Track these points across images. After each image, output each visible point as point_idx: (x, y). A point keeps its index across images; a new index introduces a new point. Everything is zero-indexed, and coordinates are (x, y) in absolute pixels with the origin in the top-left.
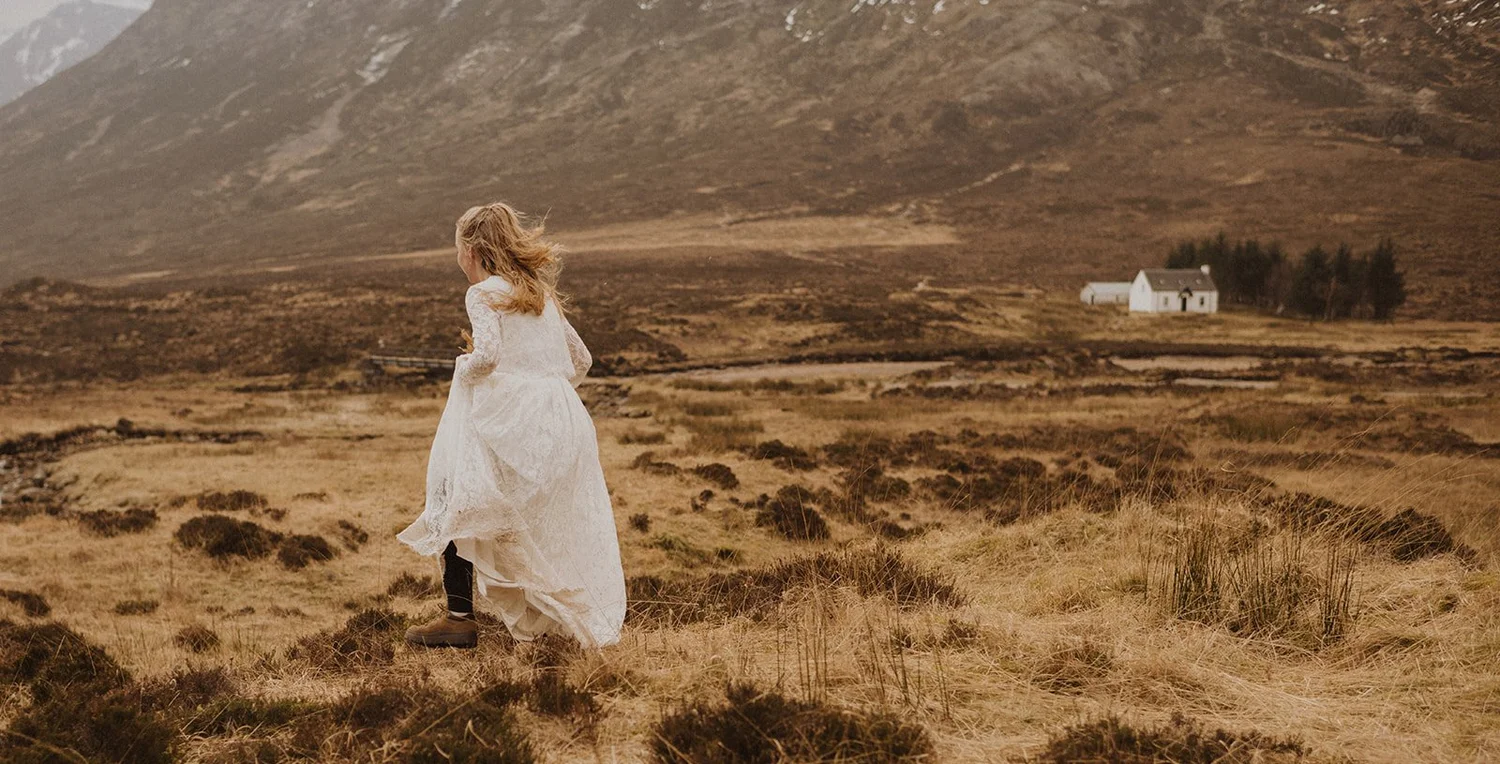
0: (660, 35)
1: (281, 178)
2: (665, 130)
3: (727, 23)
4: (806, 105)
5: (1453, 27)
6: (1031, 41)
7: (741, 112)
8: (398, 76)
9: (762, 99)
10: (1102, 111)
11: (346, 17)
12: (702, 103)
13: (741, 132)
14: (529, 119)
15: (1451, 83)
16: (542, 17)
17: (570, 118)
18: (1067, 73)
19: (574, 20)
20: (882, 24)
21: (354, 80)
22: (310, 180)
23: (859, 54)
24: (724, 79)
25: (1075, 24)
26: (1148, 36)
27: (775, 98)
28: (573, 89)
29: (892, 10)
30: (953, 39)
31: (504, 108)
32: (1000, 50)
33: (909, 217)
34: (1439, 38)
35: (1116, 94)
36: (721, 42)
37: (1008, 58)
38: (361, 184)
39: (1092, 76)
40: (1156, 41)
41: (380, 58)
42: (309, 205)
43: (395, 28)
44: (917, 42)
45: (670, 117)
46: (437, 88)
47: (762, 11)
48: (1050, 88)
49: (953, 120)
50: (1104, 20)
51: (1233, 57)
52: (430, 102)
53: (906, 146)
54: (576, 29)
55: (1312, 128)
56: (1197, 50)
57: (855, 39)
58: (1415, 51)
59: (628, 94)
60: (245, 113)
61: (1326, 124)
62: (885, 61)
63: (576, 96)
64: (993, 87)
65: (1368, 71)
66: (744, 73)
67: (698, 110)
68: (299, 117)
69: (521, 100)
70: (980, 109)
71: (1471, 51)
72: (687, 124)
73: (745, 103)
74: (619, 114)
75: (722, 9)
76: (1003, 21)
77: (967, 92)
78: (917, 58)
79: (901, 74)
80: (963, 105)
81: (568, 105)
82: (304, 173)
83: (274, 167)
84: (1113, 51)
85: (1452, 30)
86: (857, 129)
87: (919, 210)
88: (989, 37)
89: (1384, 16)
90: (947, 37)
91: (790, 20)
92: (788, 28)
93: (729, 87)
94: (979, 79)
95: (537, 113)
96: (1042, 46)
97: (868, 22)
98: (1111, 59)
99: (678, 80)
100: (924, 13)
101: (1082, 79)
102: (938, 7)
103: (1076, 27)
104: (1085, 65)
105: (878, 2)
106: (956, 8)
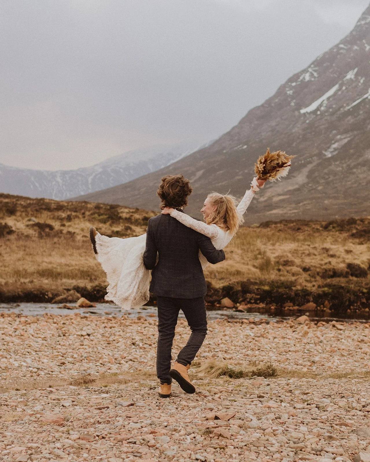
1: (270, 198)
8: (342, 154)
11: (323, 127)
21: (320, 155)
22: (283, 201)
38: (305, 203)
41: (335, 146)
42: (274, 211)
43: (346, 132)
46: (361, 160)
52: (355, 167)
82: (281, 197)
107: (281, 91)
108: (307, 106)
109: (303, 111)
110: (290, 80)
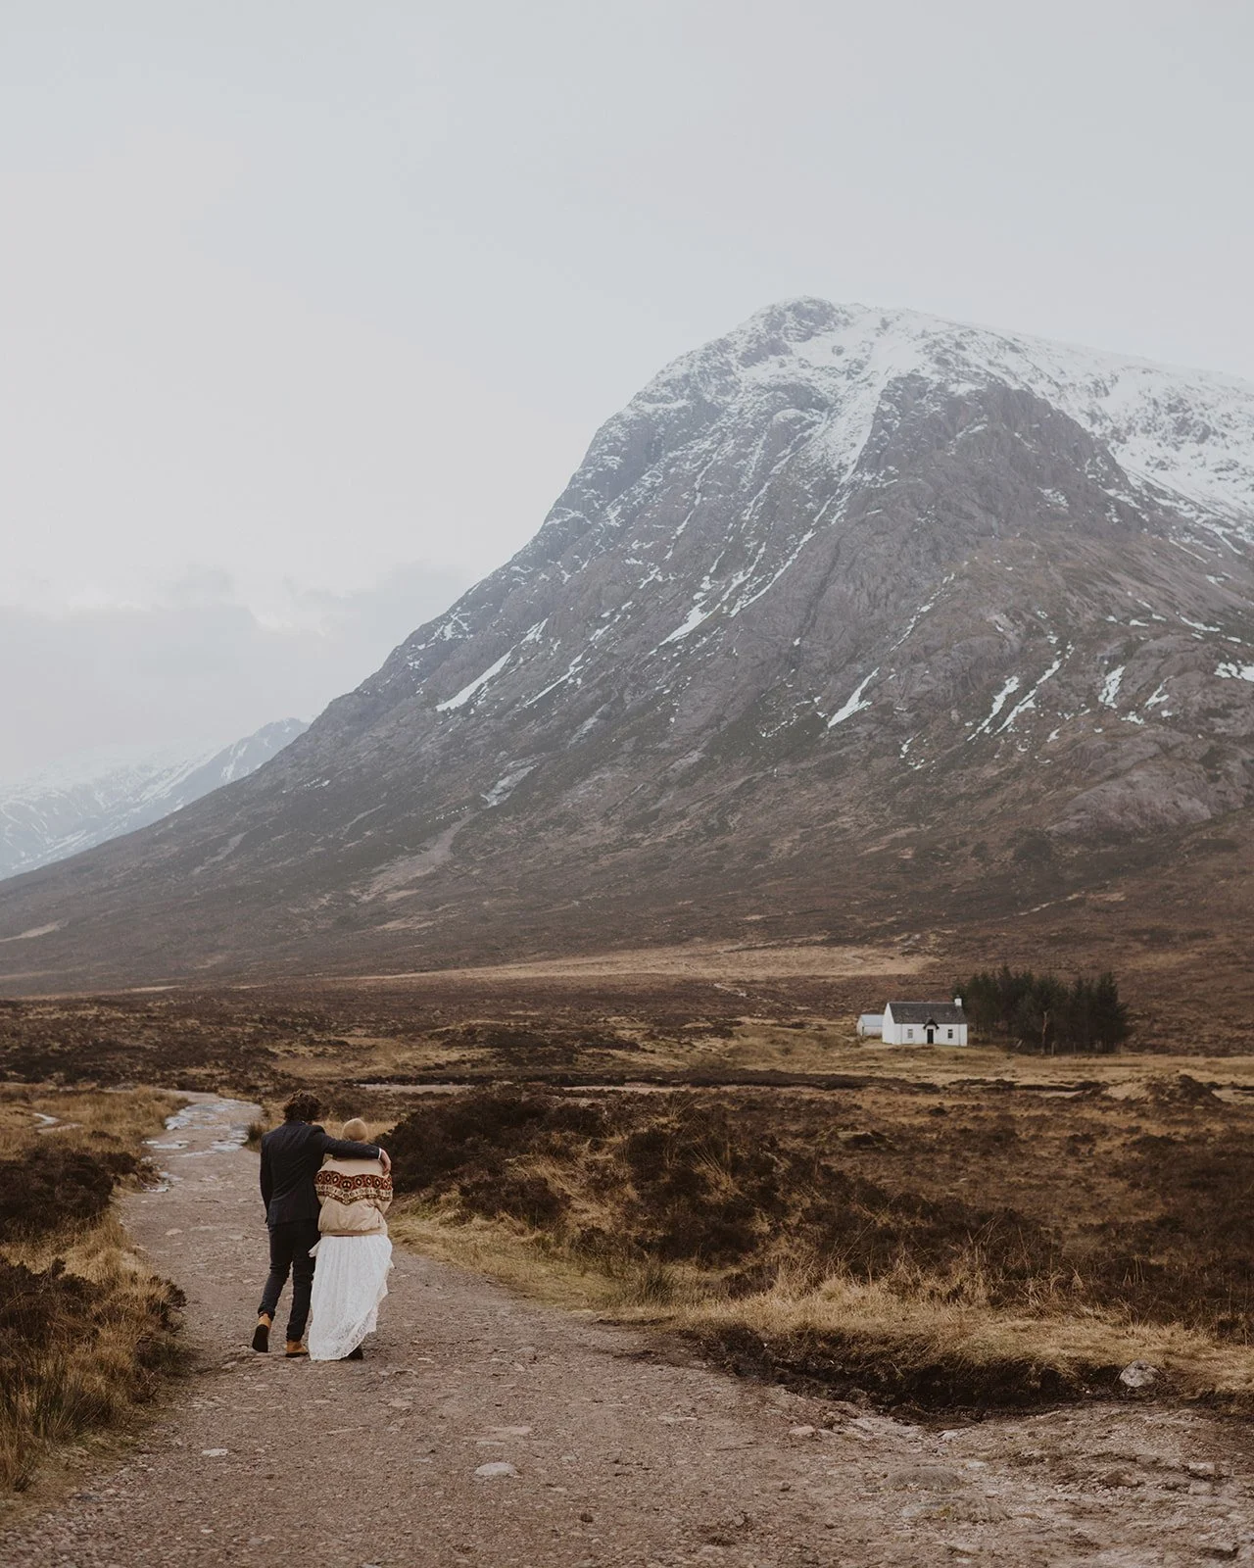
0: (776, 764)
1: (381, 895)
2: (757, 857)
3: (842, 752)
4: (902, 832)
6: (1128, 770)
7: (838, 840)
8: (520, 799)
9: (862, 826)
10: (1188, 840)
11: (480, 742)
12: (802, 830)
13: (827, 860)
14: (633, 844)
16: (664, 745)
17: (672, 843)
18: (1161, 801)
19: (695, 748)
20: (995, 751)
21: (477, 802)
22: (404, 901)
23: (967, 782)
24: (831, 806)
25: (1178, 753)
27: (875, 826)
28: (682, 815)
29: (1006, 739)
30: (1060, 767)
31: (612, 833)
32: (1096, 778)
36: (832, 770)
37: (1102, 786)
38: (447, 905)
39: (1186, 804)
41: (502, 783)
42: (390, 925)
43: (524, 754)
44: (1026, 770)
45: (766, 845)
46: (553, 812)
47: (877, 740)
48: (1142, 816)
49: (1036, 848)
50: (1212, 748)
52: (543, 827)
53: (982, 875)
54: (695, 756)
57: (966, 767)
59: (733, 821)
60: (368, 833)
62: (991, 788)
63: (684, 822)
64: (1082, 816)
66: (851, 801)
67: (797, 837)
68: (414, 839)
69: (631, 826)
70: (1066, 838)
72: (781, 851)
73: (845, 830)
74: (718, 841)
75: (838, 738)
76: (1107, 750)
77: (1055, 821)
78: (1022, 786)
79: (1003, 802)
80: (1049, 833)
81: (674, 831)
82: (403, 893)
83: (376, 888)
84: (1214, 779)
86: (936, 858)
88: (1091, 766)
90: (1055, 766)
91: (905, 748)
92: (902, 757)
93: (835, 814)
94: (1070, 807)
95: (643, 839)
96: (1137, 776)
97: (981, 751)
98: (1211, 786)
99: (785, 807)
100: (1039, 740)
101: (1178, 807)
102: (1053, 736)
103: (1178, 756)
104: (1182, 792)
105: (994, 731)
106: (1070, 736)
107: (395, 661)
108: (450, 696)
109: (440, 708)
110: (415, 638)
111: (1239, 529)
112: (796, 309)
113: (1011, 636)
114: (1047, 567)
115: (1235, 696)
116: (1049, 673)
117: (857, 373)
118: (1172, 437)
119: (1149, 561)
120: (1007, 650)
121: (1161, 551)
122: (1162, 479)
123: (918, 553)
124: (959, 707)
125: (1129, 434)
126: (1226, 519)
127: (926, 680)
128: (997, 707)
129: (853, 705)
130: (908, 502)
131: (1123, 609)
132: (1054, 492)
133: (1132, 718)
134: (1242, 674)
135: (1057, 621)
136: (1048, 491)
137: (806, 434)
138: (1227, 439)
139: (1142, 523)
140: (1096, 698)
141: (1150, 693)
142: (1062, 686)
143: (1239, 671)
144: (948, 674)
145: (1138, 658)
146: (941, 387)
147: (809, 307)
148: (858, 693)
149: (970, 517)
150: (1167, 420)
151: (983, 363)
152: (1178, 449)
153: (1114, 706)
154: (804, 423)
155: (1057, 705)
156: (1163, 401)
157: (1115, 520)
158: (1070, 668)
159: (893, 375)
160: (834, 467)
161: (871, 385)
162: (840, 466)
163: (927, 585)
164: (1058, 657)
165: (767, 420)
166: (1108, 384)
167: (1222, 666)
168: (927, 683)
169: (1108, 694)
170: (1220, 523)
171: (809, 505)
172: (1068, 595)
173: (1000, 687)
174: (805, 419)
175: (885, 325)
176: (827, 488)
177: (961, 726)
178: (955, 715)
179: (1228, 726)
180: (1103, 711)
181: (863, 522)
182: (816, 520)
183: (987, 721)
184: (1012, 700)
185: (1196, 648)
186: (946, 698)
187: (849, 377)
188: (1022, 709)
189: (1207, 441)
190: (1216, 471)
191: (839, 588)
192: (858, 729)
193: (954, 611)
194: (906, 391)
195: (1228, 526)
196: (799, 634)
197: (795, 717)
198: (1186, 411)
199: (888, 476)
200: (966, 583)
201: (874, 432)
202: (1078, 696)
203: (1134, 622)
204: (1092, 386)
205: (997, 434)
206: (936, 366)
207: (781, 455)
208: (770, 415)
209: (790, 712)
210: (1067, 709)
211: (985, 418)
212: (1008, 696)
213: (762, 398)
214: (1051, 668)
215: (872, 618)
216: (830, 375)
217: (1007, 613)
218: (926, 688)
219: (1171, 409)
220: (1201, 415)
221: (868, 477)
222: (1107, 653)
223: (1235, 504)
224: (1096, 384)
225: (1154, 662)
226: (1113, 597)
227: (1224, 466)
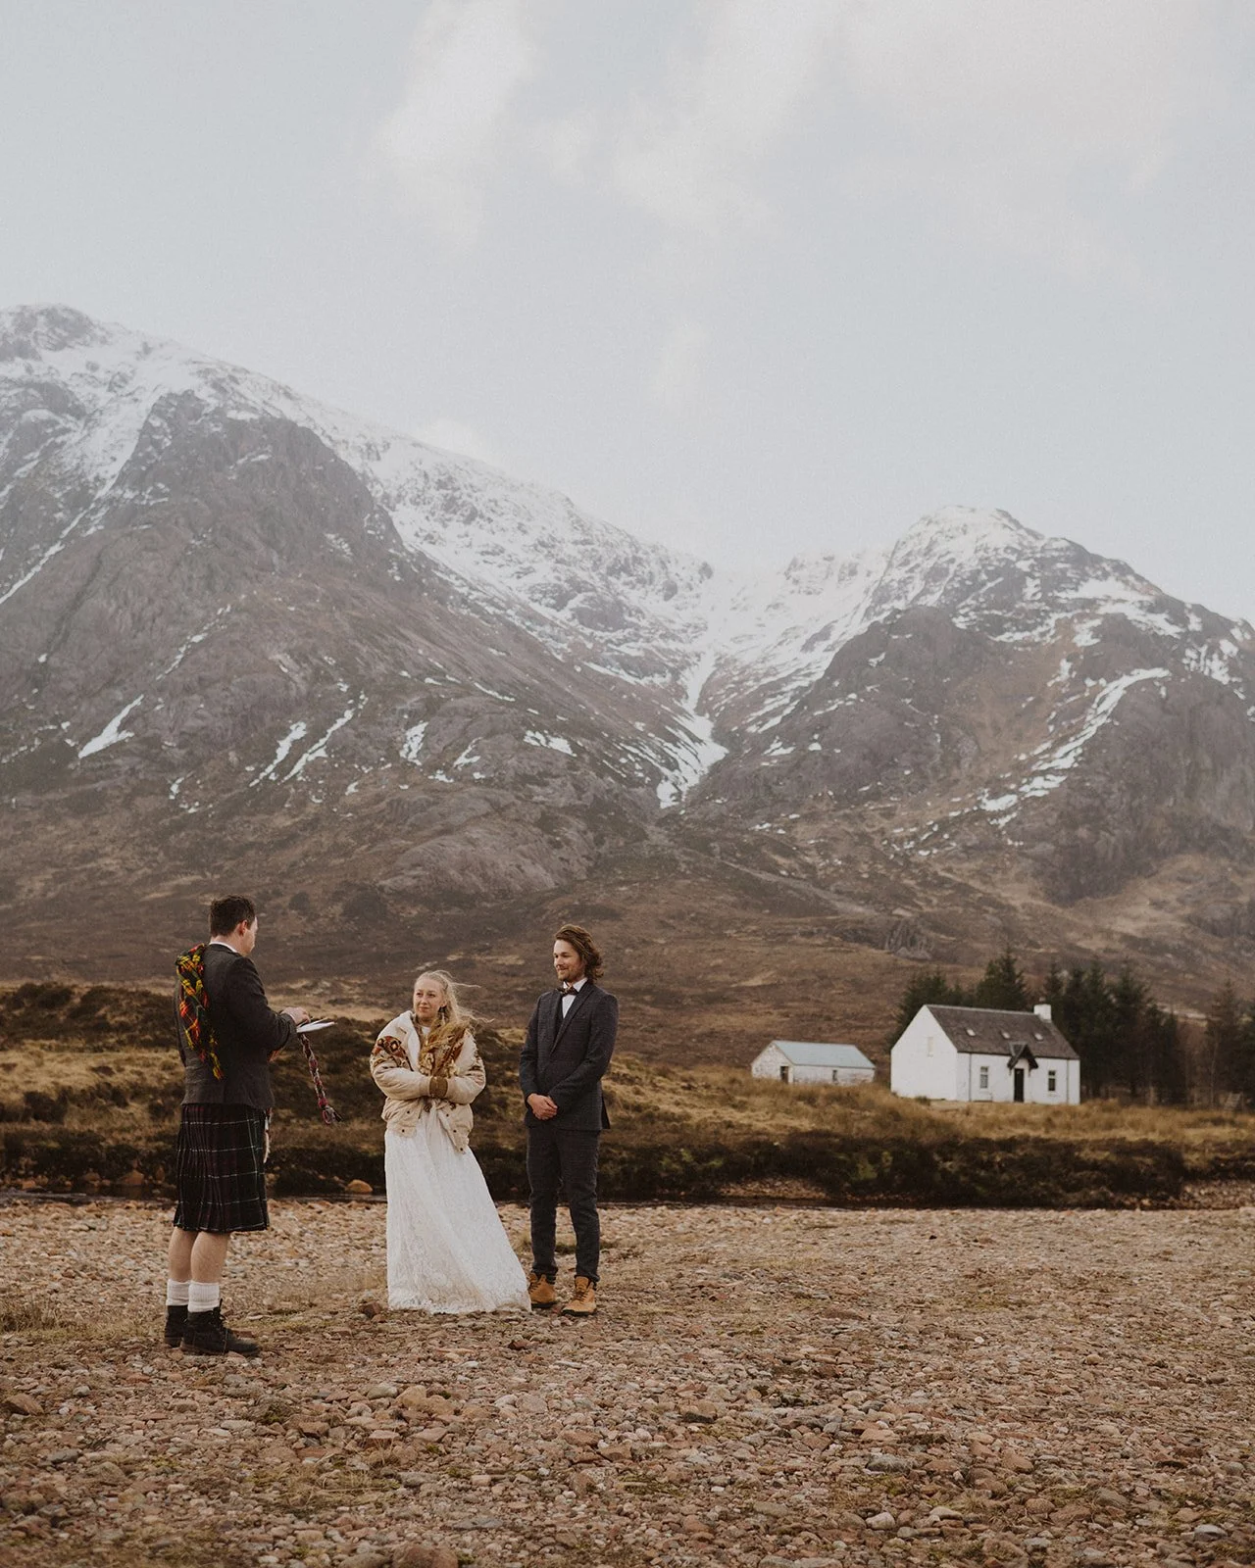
0: (14, 793)
2: (3, 895)
3: (99, 786)
4: (185, 880)
5: (906, 855)
6: (465, 824)
7: (103, 883)
9: (130, 871)
10: (550, 906)
12: (54, 870)
13: (99, 903)
15: (921, 908)
18: (504, 864)
20: (284, 800)
23: (255, 831)
24: (87, 845)
25: (512, 813)
26: (591, 835)
27: (149, 871)
29: (296, 788)
30: (368, 822)
32: (426, 833)
33: (320, 995)
34: (894, 864)
35: (561, 891)
36: (87, 805)
37: (436, 841)
39: (536, 871)
40: (599, 842)
44: (326, 823)
45: (11, 881)
47: (141, 776)
48: (484, 876)
49: (368, 905)
50: (543, 815)
51: (688, 863)
53: (310, 930)
55: (803, 934)
56: (646, 852)
57: (252, 814)
58: (873, 874)
61: (819, 931)
62: (287, 839)
64: (418, 871)
65: (832, 888)
66: (113, 841)
67: (49, 877)
70: (401, 895)
71: (929, 879)
72: (31, 891)
73: (111, 873)
75: (93, 769)
77: (385, 876)
78: (325, 839)
79: (306, 855)
80: (381, 889)
84: (557, 845)
85: (905, 858)
87: (335, 988)
88: (412, 819)
89: (835, 839)
90: (361, 819)
91: (175, 788)
92: (172, 797)
93: (95, 854)
94: (401, 862)
96: (475, 833)
97: (269, 798)
98: (555, 852)
99: (29, 843)
100: (334, 794)
101: (522, 871)
102: (351, 789)
103: (513, 816)
104: (525, 856)
105: (282, 777)
106: (372, 791)
111: (509, 612)
112: (50, 314)
113: (297, 678)
114: (331, 611)
115: (551, 764)
116: (340, 722)
117: (120, 387)
118: (439, 513)
119: (433, 623)
120: (293, 693)
121: (443, 617)
122: (431, 551)
123: (190, 578)
124: (238, 748)
125: (399, 502)
126: (496, 600)
127: (199, 713)
128: (283, 750)
129: (110, 735)
130: (182, 521)
131: (417, 666)
132: (337, 539)
133: (440, 777)
134: (551, 745)
135: (347, 668)
136: (331, 536)
137: (59, 440)
138: (493, 525)
139: (423, 588)
140: (398, 753)
141: (458, 752)
142: (359, 736)
143: (548, 741)
144: (227, 711)
145: (443, 715)
146: (218, 411)
147: (65, 315)
148: (116, 722)
149: (249, 547)
150: (437, 495)
151: (258, 401)
152: (445, 526)
153: (418, 763)
154: (57, 428)
155: (353, 756)
156: (434, 476)
157: (397, 578)
158: (365, 718)
159: (163, 392)
160: (91, 478)
161: (136, 400)
162: (97, 479)
163: (200, 614)
164: (351, 707)
165: (14, 417)
166: (380, 449)
167: (530, 733)
168: (202, 718)
169: (410, 750)
170: (491, 602)
171: (59, 515)
172: (358, 644)
173: (286, 732)
174: (58, 423)
175: (147, 350)
176: (81, 498)
177: (240, 770)
178: (233, 757)
179: (546, 795)
180: (406, 767)
181: (130, 534)
182: (66, 532)
183: (270, 768)
184: (299, 748)
185: (503, 713)
186: (222, 737)
187: (110, 390)
188: (311, 758)
189: (474, 523)
190: (482, 553)
191: (99, 602)
192: (119, 761)
193: (233, 643)
194: (177, 409)
195: (500, 608)
196: (47, 647)
197: (37, 742)
198: (455, 489)
199: (157, 493)
200: (244, 616)
201: (139, 447)
202: (376, 748)
203: (429, 680)
204: (364, 448)
205: (282, 466)
206: (213, 391)
207: (28, 457)
208: (18, 413)
209: (31, 737)
210: (364, 761)
211: (269, 448)
212: (294, 742)
213: (11, 393)
214: (343, 716)
215: (136, 641)
216: (89, 383)
217: (290, 652)
218: (200, 723)
219: (441, 485)
220: (470, 496)
221: (129, 495)
222: (407, 706)
223: (503, 588)
224: (369, 447)
225: (460, 722)
226: (405, 652)
227: (490, 550)
